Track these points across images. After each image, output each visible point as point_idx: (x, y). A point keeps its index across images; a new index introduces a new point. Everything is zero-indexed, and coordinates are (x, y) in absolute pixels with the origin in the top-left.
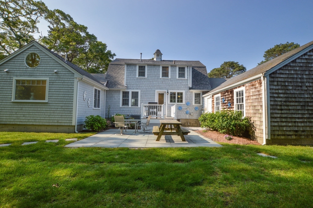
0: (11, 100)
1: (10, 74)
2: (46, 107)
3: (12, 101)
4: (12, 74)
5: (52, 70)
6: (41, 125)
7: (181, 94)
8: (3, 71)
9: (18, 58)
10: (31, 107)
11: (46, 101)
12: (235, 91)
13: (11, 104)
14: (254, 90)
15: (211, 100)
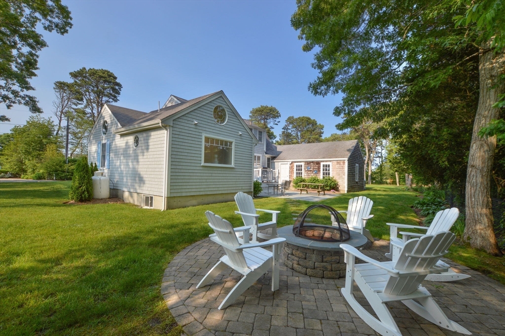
0: (201, 163)
1: (198, 128)
2: (233, 172)
3: (203, 164)
4: (200, 128)
5: (237, 131)
6: (228, 194)
7: (260, 157)
8: (190, 122)
9: (207, 108)
10: (220, 172)
11: (233, 165)
12: (322, 164)
13: (201, 168)
14: (339, 165)
15: (288, 166)
